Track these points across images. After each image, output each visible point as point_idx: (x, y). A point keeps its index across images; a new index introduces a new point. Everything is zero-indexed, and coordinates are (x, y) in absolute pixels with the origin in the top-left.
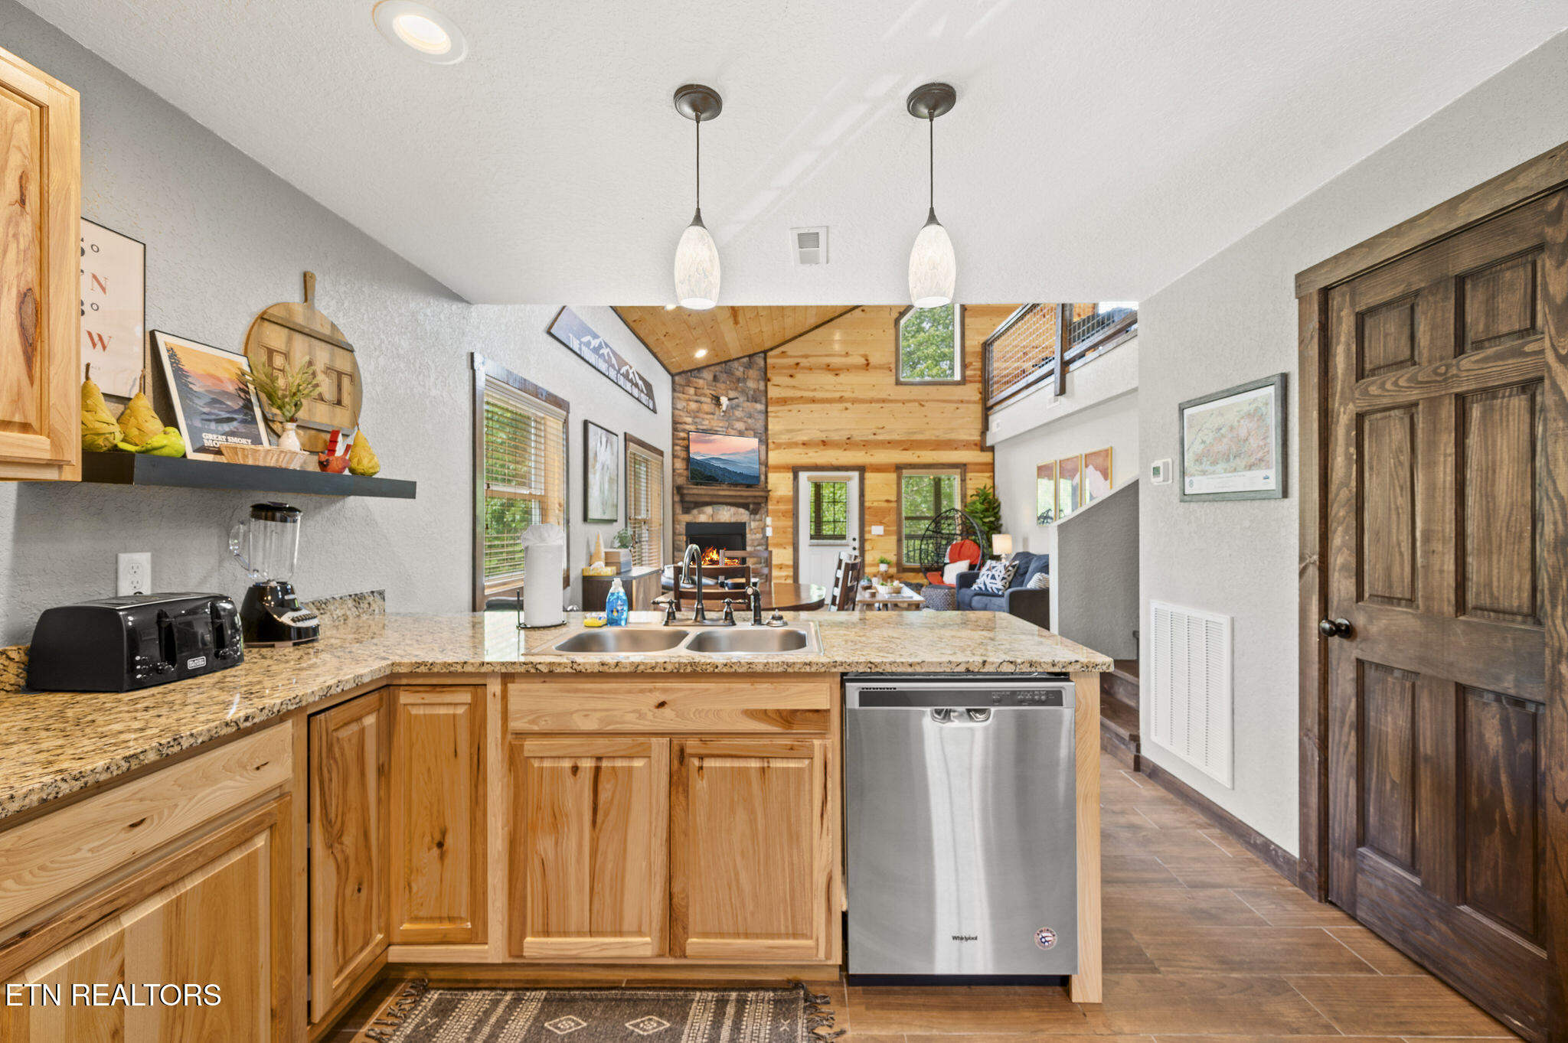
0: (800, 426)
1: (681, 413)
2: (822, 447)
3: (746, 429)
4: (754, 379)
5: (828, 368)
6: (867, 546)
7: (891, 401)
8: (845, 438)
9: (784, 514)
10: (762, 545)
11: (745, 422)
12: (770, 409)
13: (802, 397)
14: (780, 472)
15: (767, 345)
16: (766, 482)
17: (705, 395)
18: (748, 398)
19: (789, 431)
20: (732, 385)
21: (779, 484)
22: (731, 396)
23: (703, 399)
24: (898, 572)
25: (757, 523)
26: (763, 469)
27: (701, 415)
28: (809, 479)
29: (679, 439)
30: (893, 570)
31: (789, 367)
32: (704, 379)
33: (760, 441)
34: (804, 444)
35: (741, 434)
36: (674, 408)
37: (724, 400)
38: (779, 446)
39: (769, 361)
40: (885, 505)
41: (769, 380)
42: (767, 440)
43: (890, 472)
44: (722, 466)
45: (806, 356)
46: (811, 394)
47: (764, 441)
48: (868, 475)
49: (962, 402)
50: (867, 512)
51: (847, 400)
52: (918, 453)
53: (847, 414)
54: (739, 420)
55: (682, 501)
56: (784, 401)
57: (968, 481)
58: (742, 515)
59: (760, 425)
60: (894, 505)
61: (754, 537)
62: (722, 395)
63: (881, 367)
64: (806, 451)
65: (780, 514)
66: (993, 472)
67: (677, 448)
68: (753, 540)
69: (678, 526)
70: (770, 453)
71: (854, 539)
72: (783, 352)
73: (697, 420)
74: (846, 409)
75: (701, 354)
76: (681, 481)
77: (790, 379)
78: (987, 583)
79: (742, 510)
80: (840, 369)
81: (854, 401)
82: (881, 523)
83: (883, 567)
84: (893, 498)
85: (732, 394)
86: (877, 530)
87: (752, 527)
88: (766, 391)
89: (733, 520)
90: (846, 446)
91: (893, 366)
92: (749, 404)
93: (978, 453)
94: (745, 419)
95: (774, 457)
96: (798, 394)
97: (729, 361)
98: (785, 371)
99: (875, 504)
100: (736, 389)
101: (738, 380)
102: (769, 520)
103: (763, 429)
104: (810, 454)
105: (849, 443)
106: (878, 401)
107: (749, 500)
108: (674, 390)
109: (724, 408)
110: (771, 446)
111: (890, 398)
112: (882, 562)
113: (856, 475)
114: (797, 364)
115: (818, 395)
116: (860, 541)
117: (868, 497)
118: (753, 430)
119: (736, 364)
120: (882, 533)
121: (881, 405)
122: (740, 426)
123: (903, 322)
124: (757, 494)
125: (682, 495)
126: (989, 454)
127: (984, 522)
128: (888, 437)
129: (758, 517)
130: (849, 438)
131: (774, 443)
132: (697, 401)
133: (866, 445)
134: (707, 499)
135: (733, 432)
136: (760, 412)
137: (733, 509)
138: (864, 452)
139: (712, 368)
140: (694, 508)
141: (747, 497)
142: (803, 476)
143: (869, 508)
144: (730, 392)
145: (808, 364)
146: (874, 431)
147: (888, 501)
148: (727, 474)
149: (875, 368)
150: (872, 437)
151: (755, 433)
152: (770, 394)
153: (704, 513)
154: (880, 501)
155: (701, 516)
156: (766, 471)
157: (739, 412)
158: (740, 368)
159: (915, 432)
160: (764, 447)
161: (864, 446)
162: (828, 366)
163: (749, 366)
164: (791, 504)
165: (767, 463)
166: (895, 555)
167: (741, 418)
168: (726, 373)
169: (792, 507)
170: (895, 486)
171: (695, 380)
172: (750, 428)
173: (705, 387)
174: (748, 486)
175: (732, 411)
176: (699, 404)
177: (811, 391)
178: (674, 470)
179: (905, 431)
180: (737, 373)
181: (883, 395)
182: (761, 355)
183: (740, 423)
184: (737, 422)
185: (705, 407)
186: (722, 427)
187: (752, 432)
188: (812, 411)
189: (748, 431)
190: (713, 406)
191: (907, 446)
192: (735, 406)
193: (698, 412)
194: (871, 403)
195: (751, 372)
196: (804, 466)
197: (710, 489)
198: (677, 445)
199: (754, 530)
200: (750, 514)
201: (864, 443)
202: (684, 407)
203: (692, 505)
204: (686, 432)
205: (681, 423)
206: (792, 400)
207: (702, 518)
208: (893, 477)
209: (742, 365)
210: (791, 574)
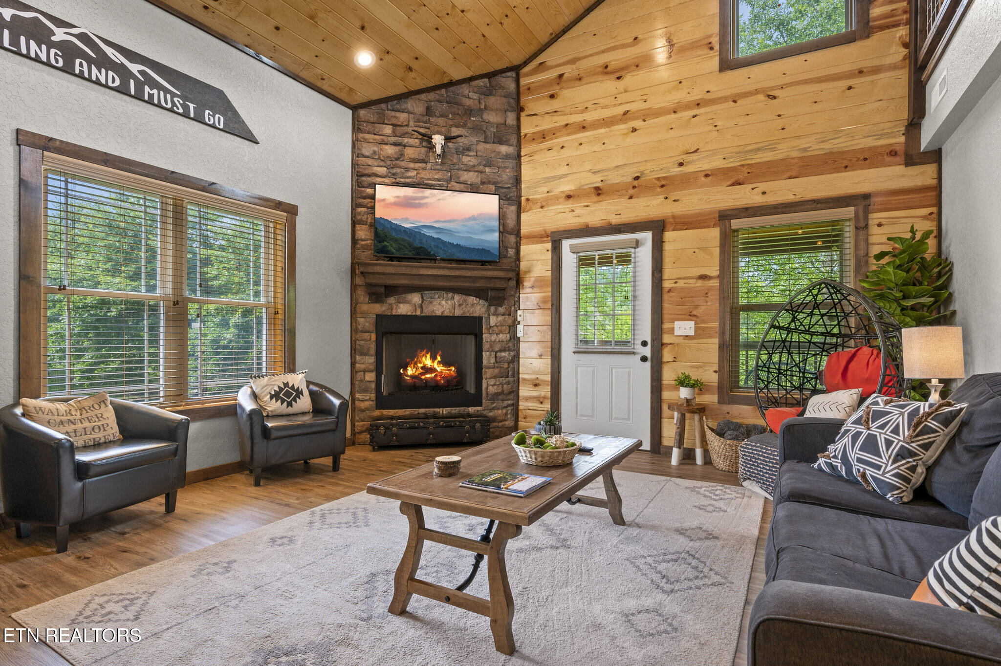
0: (564, 170)
1: (370, 162)
2: (596, 198)
3: (483, 183)
4: (497, 111)
5: (605, 70)
6: (667, 355)
7: (714, 101)
8: (629, 179)
9: (541, 304)
10: (510, 350)
11: (481, 172)
12: (523, 151)
13: (567, 125)
14: (536, 242)
16: (518, 259)
17: (409, 135)
18: (486, 138)
19: (549, 179)
20: (458, 120)
21: (534, 260)
23: (406, 140)
24: (721, 401)
25: (500, 318)
26: (512, 239)
27: (403, 163)
28: (576, 249)
29: (365, 198)
30: (710, 399)
31: (549, 84)
32: (409, 112)
33: (505, 197)
34: (569, 197)
35: (474, 189)
36: (356, 154)
37: (438, 140)
38: (535, 203)
39: (524, 82)
40: (700, 283)
41: (522, 108)
42: (520, 196)
43: (708, 227)
44: (435, 236)
45: (573, 61)
46: (580, 117)
48: (668, 235)
49: (861, 72)
50: (666, 297)
51: (636, 116)
52: (763, 186)
53: (632, 139)
54: (467, 169)
55: (369, 286)
56: (543, 136)
57: (874, 230)
58: (475, 307)
59: (506, 176)
60: (715, 283)
61: (494, 338)
62: (438, 133)
63: (694, 47)
64: (573, 207)
66: (939, 205)
67: (360, 210)
68: (492, 344)
69: (361, 320)
70: (524, 216)
71: (644, 344)
72: (541, 64)
73: (394, 171)
74: (634, 130)
75: (365, 60)
76: (366, 256)
77: (551, 101)
78: (853, 456)
79: (472, 299)
80: (623, 69)
81: (645, 116)
82: (691, 316)
83: (683, 393)
84: (714, 270)
85: (455, 132)
86: (684, 328)
87: (492, 323)
88: (519, 127)
89: (458, 313)
90: (632, 191)
91: (716, 40)
92: (488, 146)
93: (900, 169)
94: (481, 168)
95: (528, 221)
96: (561, 120)
97: (451, 84)
98: (544, 91)
99: (681, 283)
100: (464, 126)
102: (520, 315)
103: (511, 180)
104: (577, 211)
105: (637, 186)
106: (687, 106)
107: (480, 284)
108: (356, 128)
109: (439, 150)
110: (524, 204)
111: (709, 96)
112: (682, 384)
113: (647, 237)
114: (561, 76)
116: (653, 346)
117: (669, 272)
118: (494, 183)
119: (465, 89)
120: (691, 333)
121: (695, 112)
122: (470, 177)
125: (367, 276)
126: (931, 169)
127: (903, 309)
128: (706, 166)
129: (501, 310)
130: (637, 178)
131: (528, 199)
132: (395, 144)
133: (665, 184)
134: (405, 282)
135: (458, 186)
136: (507, 157)
137: (455, 297)
138: (661, 198)
139: (423, 96)
140: (387, 296)
141: (475, 279)
142: (566, 244)
143: (670, 291)
144: (452, 128)
145: (576, 73)
146: (680, 159)
147: (703, 277)
148: (440, 246)
149: (684, 50)
150: (676, 170)
151: (497, 188)
152: (523, 131)
153: (408, 302)
154: (689, 278)
155: (401, 305)
156: (516, 242)
157: (468, 158)
158: (471, 94)
159: (758, 150)
160: (513, 208)
161: (662, 186)
162: (606, 67)
163: (488, 92)
164: (550, 289)
165: (519, 230)
166: (715, 372)
167: (474, 166)
168: (447, 102)
169: (550, 294)
170: (718, 250)
171: (393, 113)
172: (489, 182)
173: (412, 123)
174: (483, 263)
175: (455, 156)
176: (400, 148)
177: (582, 112)
178: (354, 241)
179: (737, 150)
180: (467, 102)
181: (697, 94)
182: (509, 74)
183: (471, 174)
184: (466, 173)
185: (410, 152)
186: (439, 180)
187: (493, 188)
188: (581, 144)
189: (486, 186)
190: (423, 150)
191: (741, 177)
192: (464, 149)
193: (397, 159)
194: (675, 112)
195: (492, 101)
196: (569, 231)
197: (407, 266)
198: (361, 206)
199: (495, 328)
200: (490, 305)
201: (663, 183)
202: (375, 153)
203: (382, 290)
204: (373, 186)
205: (369, 175)
206: (553, 133)
207: (403, 309)
208: (714, 234)
209: (476, 89)
210: (549, 395)
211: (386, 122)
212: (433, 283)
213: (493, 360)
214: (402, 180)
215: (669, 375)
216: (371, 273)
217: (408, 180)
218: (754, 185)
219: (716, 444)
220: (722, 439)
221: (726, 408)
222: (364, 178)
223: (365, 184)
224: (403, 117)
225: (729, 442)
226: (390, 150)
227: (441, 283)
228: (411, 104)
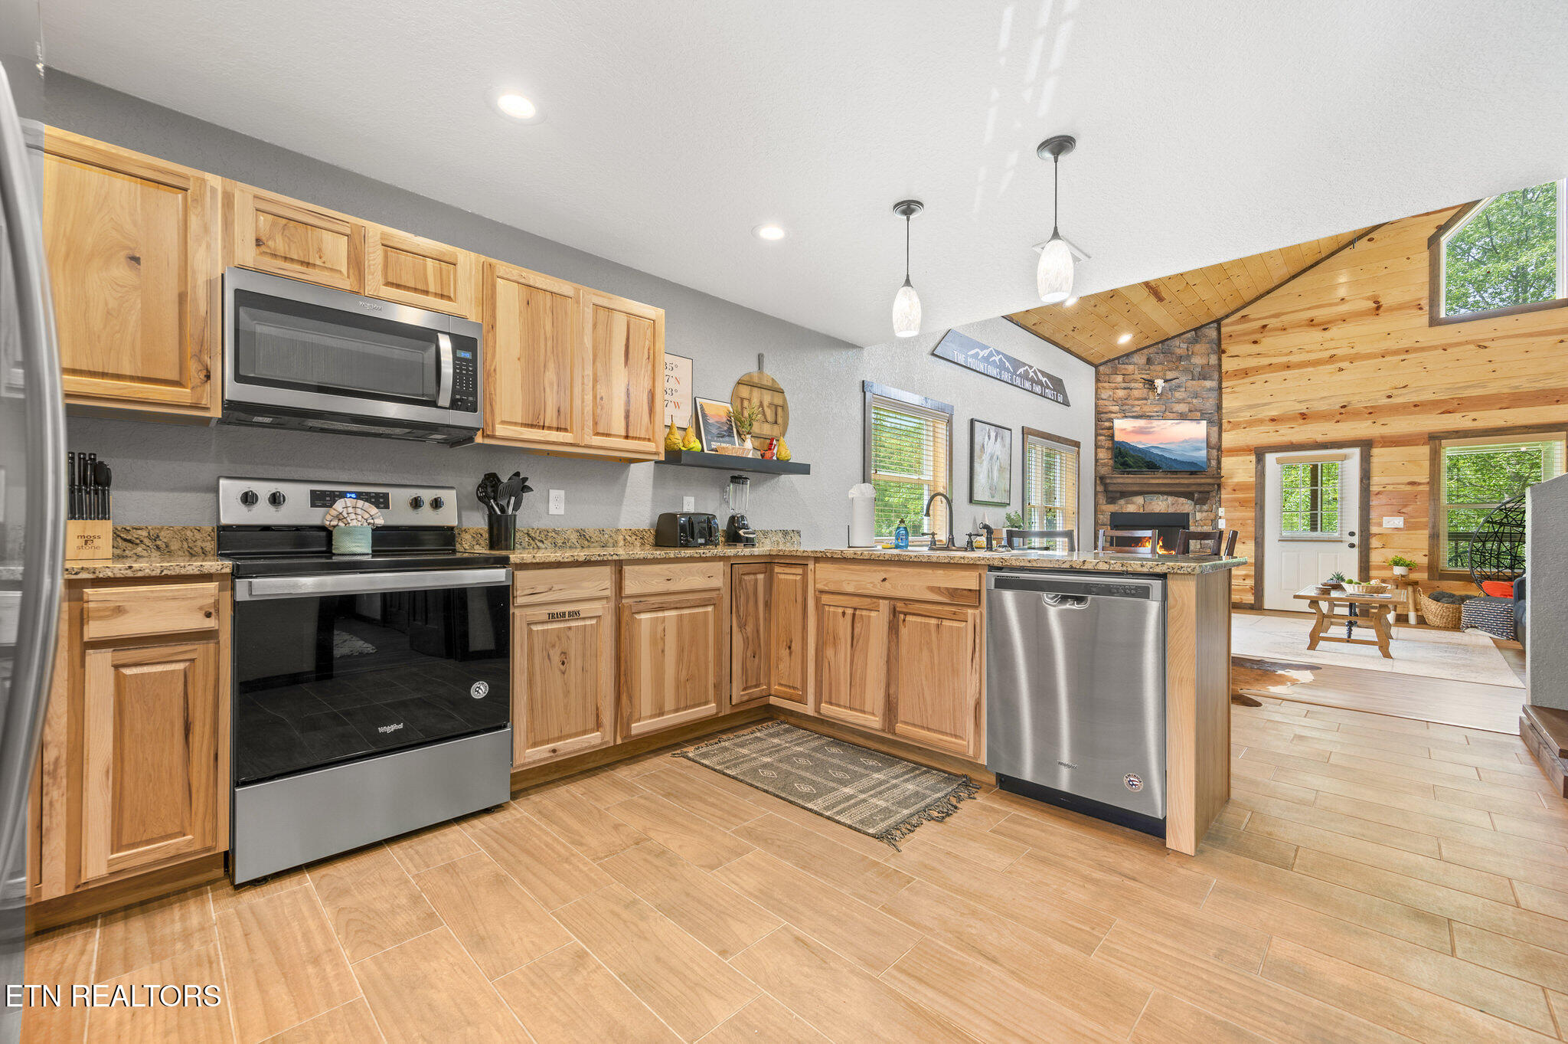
0: (1270, 399)
1: (1106, 403)
2: (1301, 421)
3: (1190, 411)
4: (1202, 355)
5: (1310, 323)
6: (1374, 543)
7: (1423, 349)
8: (1337, 407)
9: (1242, 503)
11: (1188, 403)
12: (1224, 385)
13: (1270, 365)
14: (1237, 455)
15: (1219, 313)
16: (1219, 467)
17: (1136, 381)
18: (1193, 376)
19: (1251, 407)
20: (1171, 365)
21: (1237, 470)
22: (1168, 378)
23: (1133, 385)
24: (1431, 577)
25: (1205, 514)
26: (1214, 452)
27: (1130, 402)
28: (1279, 461)
29: (1103, 429)
30: (1422, 576)
31: (1254, 332)
32: (1134, 364)
33: (1210, 422)
34: (1273, 420)
35: (1183, 417)
36: (1097, 398)
37: (1159, 383)
38: (1236, 426)
39: (1223, 330)
40: (1409, 488)
41: (1224, 352)
42: (1220, 421)
43: (1417, 445)
44: (1160, 453)
45: (1278, 316)
46: (1284, 359)
47: (1216, 419)
48: (1375, 451)
50: (1374, 498)
51: (1343, 359)
52: (1473, 415)
53: (1339, 377)
54: (1179, 402)
55: (1106, 491)
56: (1245, 373)
58: (1185, 506)
59: (1210, 404)
60: (1426, 488)
61: (1200, 530)
62: (1158, 377)
63: (1401, 307)
64: (1277, 428)
65: (1237, 504)
67: (1102, 438)
69: (1101, 517)
70: (1224, 435)
71: (1352, 534)
72: (1243, 317)
73: (1124, 408)
74: (1341, 370)
75: (1125, 339)
76: (1105, 470)
77: (1254, 346)
79: (1182, 500)
80: (1329, 322)
82: (1399, 513)
83: (1398, 571)
84: (1424, 478)
85: (1170, 375)
86: (1392, 522)
87: (1198, 518)
88: (1220, 366)
89: (1171, 510)
90: (1339, 417)
91: (1425, 303)
92: (1194, 382)
94: (1190, 400)
95: (1229, 439)
96: (1266, 361)
97: (1167, 339)
98: (1246, 338)
99: (1390, 488)
100: (1177, 368)
101: (1180, 358)
102: (1221, 511)
103: (1215, 408)
104: (1281, 432)
105: (1345, 412)
106: (1396, 353)
107: (1193, 489)
108: (1098, 380)
109: (1159, 391)
110: (1225, 426)
111: (1418, 345)
112: (1396, 563)
113: (1356, 453)
114: (1264, 327)
115: (1294, 359)
116: (1361, 536)
117: (1377, 479)
118: (1200, 411)
119: (1177, 342)
120: (1401, 525)
121: (1403, 357)
123: (1445, 239)
124: (1203, 481)
125: (1105, 485)
128: (1415, 398)
129: (1205, 507)
130: (1342, 407)
131: (1229, 422)
132: (1125, 389)
133: (1372, 412)
134: (1135, 488)
135: (1171, 415)
136: (1210, 389)
137: (1170, 499)
138: (1369, 422)
139: (1144, 352)
140: (1121, 498)
141: (1189, 485)
142: (1270, 459)
143: (1378, 493)
144: (1168, 373)
145: (1279, 325)
146: (1388, 393)
147: (1413, 484)
148: (1164, 461)
149: (1391, 309)
150: (1385, 401)
151: (1202, 414)
152: (1224, 368)
153: (1133, 503)
154: (1398, 484)
155: (1129, 506)
156: (1218, 455)
157: (1180, 393)
158: (1181, 345)
159: (1469, 387)
160: (1215, 429)
161: (1370, 413)
162: (1312, 321)
163: (1195, 341)
164: (1254, 491)
165: (1220, 446)
166: (1425, 556)
167: (1184, 399)
168: (1163, 353)
169: (1254, 495)
170: (1428, 463)
171: (1123, 366)
172: (1196, 410)
173: (1136, 372)
174: (1192, 473)
175: (1170, 393)
176: (1128, 391)
177: (1287, 355)
178: (1096, 461)
179: (1448, 386)
180: (1178, 351)
181: (1405, 343)
182: (1212, 325)
183: (1181, 405)
184: (1177, 404)
185: (1136, 393)
186: (1157, 412)
187: (1199, 414)
188: (1285, 380)
189: (1193, 413)
190: (1145, 391)
191: (1450, 408)
192: (1176, 387)
193: (1126, 399)
194: (1383, 357)
195: (1198, 348)
196: (1274, 447)
197: (1139, 478)
198: (1101, 435)
199: (1200, 522)
200: (1195, 504)
201: (1371, 411)
202: (1110, 396)
203: (1118, 495)
204: (1111, 420)
205: (1106, 413)
206: (1257, 370)
207: (1131, 508)
208: (1424, 451)
209: (1185, 341)
210: (1253, 573)
211: (1118, 373)
212: (1157, 489)
213: (1199, 546)
214: (1130, 414)
215: (1376, 558)
216: (1115, 484)
217: (1134, 414)
218: (1464, 414)
219: (1433, 607)
220: (1439, 604)
221: (1436, 583)
222: (1102, 415)
223: (1103, 419)
224: (1131, 368)
225: (1446, 605)
226: (1121, 393)
227: (1163, 489)
228: (1136, 359)
